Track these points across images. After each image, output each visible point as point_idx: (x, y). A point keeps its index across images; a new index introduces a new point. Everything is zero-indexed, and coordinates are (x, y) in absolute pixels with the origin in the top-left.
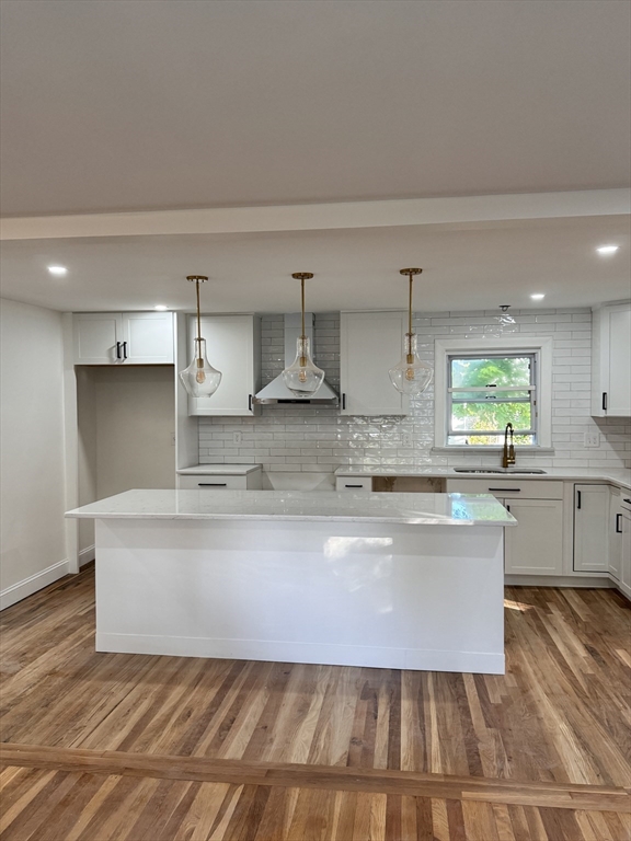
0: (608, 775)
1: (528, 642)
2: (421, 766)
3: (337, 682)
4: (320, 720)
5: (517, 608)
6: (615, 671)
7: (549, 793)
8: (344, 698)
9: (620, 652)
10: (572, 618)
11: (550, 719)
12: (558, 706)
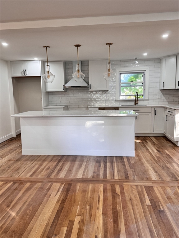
0: (162, 178)
1: (141, 149)
2: (113, 178)
3: (89, 159)
4: (85, 168)
5: (138, 142)
6: (165, 155)
7: (146, 183)
8: (92, 163)
9: (166, 151)
10: (154, 144)
11: (147, 166)
12: (149, 163)
